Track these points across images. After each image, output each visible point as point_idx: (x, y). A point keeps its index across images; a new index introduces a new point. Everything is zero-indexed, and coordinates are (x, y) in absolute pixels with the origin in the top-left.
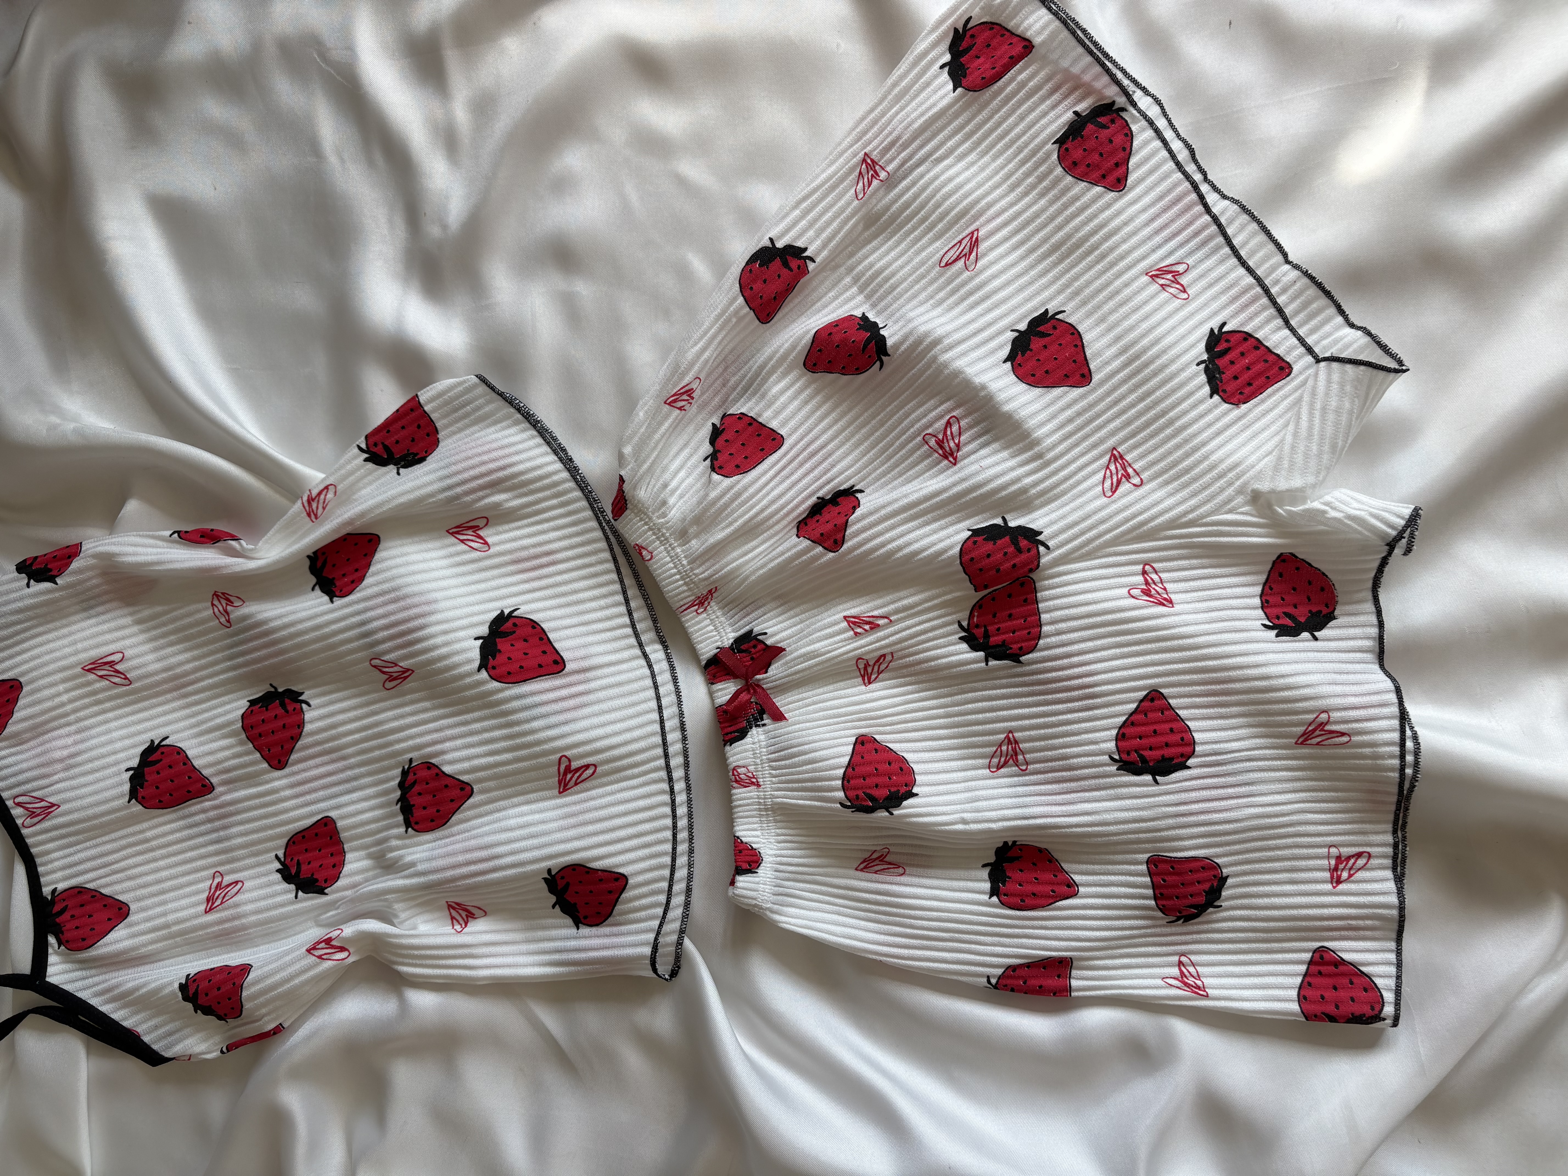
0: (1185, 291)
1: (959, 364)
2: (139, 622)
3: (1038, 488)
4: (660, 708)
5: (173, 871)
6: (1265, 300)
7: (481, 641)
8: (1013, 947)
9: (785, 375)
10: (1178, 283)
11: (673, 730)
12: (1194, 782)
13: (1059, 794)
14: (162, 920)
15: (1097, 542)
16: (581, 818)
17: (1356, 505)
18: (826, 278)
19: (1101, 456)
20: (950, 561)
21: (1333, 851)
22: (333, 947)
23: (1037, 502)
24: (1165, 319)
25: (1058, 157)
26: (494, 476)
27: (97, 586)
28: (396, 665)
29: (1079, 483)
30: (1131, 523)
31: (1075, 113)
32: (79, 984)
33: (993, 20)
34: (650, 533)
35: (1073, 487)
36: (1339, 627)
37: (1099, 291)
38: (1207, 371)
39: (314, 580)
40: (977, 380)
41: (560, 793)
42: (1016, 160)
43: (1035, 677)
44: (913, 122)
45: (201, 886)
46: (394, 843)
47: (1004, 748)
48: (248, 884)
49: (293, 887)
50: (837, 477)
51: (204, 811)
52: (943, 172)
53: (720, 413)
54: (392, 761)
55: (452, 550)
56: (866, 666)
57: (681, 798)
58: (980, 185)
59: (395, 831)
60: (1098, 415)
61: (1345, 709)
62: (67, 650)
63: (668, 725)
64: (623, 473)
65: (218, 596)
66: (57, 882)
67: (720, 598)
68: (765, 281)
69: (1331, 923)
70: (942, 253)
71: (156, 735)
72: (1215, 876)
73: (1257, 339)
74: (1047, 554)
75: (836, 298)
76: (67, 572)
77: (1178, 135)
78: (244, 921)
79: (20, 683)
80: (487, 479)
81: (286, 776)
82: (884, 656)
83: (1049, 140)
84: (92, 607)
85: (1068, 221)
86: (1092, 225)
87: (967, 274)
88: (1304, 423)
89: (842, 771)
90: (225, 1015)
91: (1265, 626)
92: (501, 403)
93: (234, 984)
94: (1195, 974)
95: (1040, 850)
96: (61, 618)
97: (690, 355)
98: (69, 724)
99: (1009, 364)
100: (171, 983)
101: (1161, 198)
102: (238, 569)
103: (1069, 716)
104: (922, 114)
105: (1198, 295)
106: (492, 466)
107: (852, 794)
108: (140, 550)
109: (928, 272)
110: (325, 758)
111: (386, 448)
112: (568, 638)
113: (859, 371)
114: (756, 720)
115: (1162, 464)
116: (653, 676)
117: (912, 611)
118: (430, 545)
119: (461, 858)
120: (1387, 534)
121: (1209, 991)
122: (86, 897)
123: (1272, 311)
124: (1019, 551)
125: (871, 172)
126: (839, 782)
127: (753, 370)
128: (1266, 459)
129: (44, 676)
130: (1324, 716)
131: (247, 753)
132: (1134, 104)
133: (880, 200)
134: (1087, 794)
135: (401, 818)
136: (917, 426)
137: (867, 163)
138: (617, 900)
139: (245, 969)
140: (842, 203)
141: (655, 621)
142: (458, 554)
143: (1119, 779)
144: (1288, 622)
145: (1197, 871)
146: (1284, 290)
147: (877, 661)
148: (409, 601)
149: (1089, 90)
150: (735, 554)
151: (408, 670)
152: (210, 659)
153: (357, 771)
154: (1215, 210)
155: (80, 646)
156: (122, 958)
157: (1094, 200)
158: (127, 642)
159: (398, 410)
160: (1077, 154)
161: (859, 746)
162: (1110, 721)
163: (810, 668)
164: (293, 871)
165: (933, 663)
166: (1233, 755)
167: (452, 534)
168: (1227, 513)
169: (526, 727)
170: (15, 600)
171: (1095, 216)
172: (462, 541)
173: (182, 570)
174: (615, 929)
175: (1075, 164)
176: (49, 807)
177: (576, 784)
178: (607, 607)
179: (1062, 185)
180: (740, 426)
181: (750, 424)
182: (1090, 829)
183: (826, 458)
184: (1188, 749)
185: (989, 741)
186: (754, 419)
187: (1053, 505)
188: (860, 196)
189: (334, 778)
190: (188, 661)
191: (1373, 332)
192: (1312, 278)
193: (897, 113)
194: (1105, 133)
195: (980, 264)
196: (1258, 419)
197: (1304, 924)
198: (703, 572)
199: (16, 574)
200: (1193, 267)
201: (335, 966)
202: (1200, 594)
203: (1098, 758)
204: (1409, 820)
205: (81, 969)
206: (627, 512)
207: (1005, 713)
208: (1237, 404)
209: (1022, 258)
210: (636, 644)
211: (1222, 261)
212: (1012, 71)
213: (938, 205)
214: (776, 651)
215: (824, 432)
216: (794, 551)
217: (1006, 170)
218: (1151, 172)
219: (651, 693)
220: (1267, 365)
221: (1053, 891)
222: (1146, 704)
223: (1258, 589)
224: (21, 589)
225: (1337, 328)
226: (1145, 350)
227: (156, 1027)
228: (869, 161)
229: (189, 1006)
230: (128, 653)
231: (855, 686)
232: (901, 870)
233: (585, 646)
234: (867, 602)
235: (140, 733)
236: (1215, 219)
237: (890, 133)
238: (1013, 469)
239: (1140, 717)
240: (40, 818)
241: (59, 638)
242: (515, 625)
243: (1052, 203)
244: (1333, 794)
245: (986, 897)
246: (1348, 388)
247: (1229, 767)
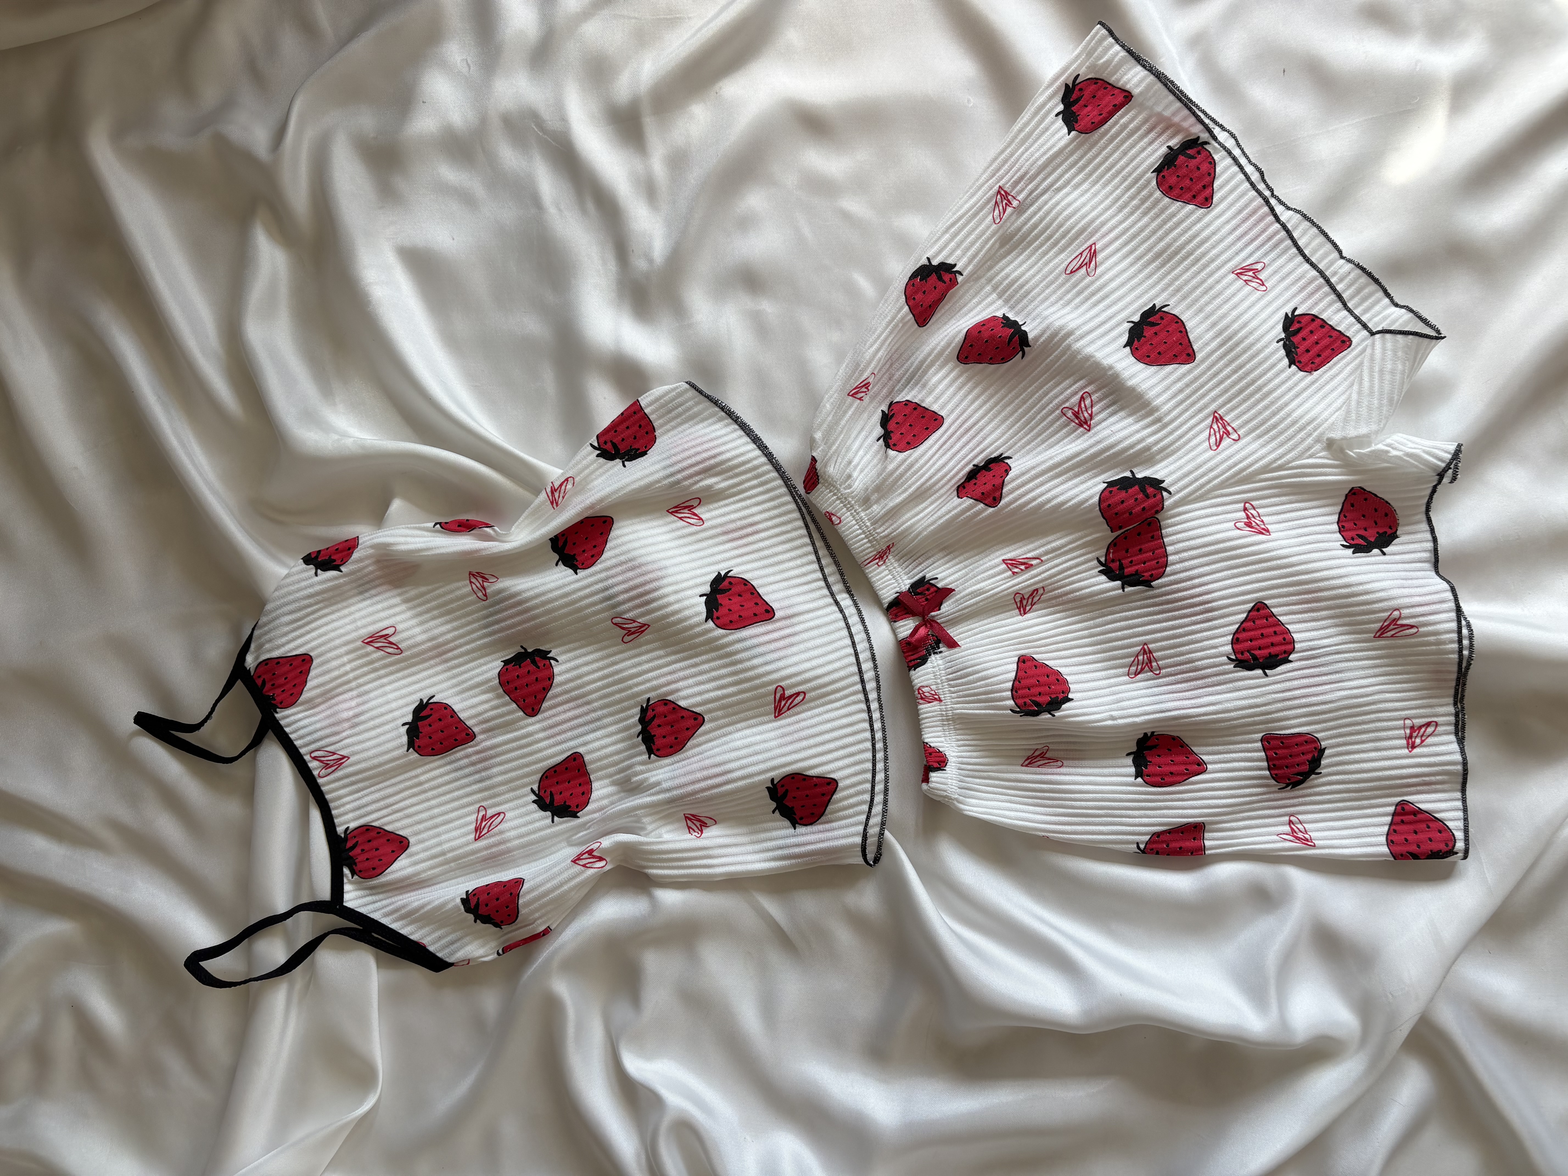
0: (1263, 285)
1: (1089, 350)
2: (406, 601)
3: (1159, 446)
4: (854, 643)
5: (443, 808)
6: (1327, 289)
7: (705, 598)
8: (1157, 817)
9: (942, 367)
10: (1258, 278)
11: (866, 661)
12: (1296, 673)
13: (1188, 691)
14: (439, 849)
15: (1208, 487)
16: (796, 736)
17: (1410, 445)
18: (970, 288)
19: (1206, 418)
20: (1090, 509)
21: (1408, 722)
22: (594, 857)
23: (1158, 457)
24: (1249, 308)
25: (1157, 183)
26: (707, 464)
27: (372, 572)
28: (635, 621)
29: (1190, 440)
30: (1234, 470)
31: (1169, 147)
32: (371, 907)
33: (1097, 77)
34: (838, 502)
35: (1186, 443)
36: (1402, 544)
37: (1196, 288)
38: (1285, 346)
39: (557, 557)
40: (1106, 362)
41: (775, 717)
42: (1122, 187)
43: (1164, 598)
44: (1037, 160)
45: (469, 819)
46: (639, 768)
47: (1141, 658)
48: (508, 815)
49: (549, 814)
50: (988, 447)
51: (467, 756)
52: (1062, 199)
53: (887, 402)
54: (632, 702)
55: (674, 526)
56: (1022, 599)
57: (876, 715)
58: (1094, 208)
59: (639, 759)
60: (1202, 386)
61: (1413, 606)
62: (349, 627)
63: (862, 657)
64: (814, 454)
65: (473, 575)
66: (348, 822)
67: (896, 552)
68: (924, 293)
69: (1409, 780)
70: (1066, 263)
71: (424, 695)
72: (1315, 748)
73: (1322, 320)
74: (1170, 498)
75: (979, 303)
76: (350, 561)
77: (1250, 161)
78: (509, 845)
79: (311, 657)
80: (701, 466)
81: (538, 722)
82: (1037, 590)
83: (1149, 170)
84: (366, 591)
85: (1167, 234)
86: (1187, 235)
87: (1089, 279)
88: (1366, 384)
89: (1010, 684)
90: (502, 922)
91: (1343, 545)
92: (708, 403)
93: (511, 894)
94: (1303, 830)
95: (1173, 738)
96: (343, 600)
97: (868, 356)
98: (351, 690)
99: (1128, 348)
100: (453, 899)
101: (1240, 212)
102: (495, 550)
103: (1193, 627)
104: (1045, 153)
105: (1274, 287)
106: (705, 455)
107: (1021, 701)
108: (409, 539)
109: (1056, 279)
110: (572, 705)
111: (614, 446)
112: (774, 592)
113: (1004, 360)
114: (934, 648)
115: (1254, 422)
116: (845, 618)
117: (1059, 552)
118: (655, 523)
119: (699, 775)
120: (1438, 466)
121: (1316, 842)
122: (373, 834)
123: (1333, 297)
124: (1147, 496)
125: (1005, 202)
126: (1009, 693)
127: (915, 364)
128: (1337, 414)
129: (330, 650)
130: (1396, 613)
131: (505, 705)
132: (1215, 138)
133: (1013, 224)
134: (1210, 689)
135: (643, 748)
136: (1056, 401)
137: (1001, 195)
138: (829, 801)
139: (519, 882)
140: (983, 226)
141: (842, 575)
142: (678, 529)
143: (1236, 674)
144: (1361, 542)
145: (1302, 744)
146: (1341, 280)
147: (1031, 595)
148: (644, 569)
149: (1178, 130)
150: (908, 515)
151: (645, 625)
152: (468, 628)
153: (600, 713)
154: (1282, 219)
155: (359, 623)
156: (405, 883)
157: (1188, 216)
158: (398, 618)
159: (622, 414)
160: (1173, 180)
161: (1021, 665)
162: (1225, 629)
163: (977, 603)
164: (548, 801)
165: (1078, 594)
166: (1324, 650)
167: (671, 513)
168: (1308, 458)
169: (748, 664)
170: (306, 588)
171: (1189, 228)
172: (681, 518)
173: (448, 554)
174: (827, 826)
175: (1171, 188)
176: (341, 759)
177: (789, 709)
178: (803, 565)
179: (1161, 205)
180: (907, 411)
181: (915, 409)
182: (1214, 716)
183: (978, 433)
184: (1288, 647)
185: (1128, 653)
186: (919, 405)
187: (1171, 459)
188: (997, 221)
189: (580, 720)
190: (449, 632)
191: (1415, 309)
192: (1363, 269)
193: (1023, 153)
194: (1193, 163)
195: (1099, 271)
196: (1327, 383)
197: (1387, 783)
198: (883, 531)
199: (305, 566)
200: (1269, 265)
201: (596, 873)
202: (1290, 524)
203: (1218, 659)
204: (1466, 694)
205: (371, 895)
206: (819, 486)
207: (1140, 629)
208: (1310, 372)
209: (1132, 264)
210: (828, 593)
211: (1291, 259)
212: (1115, 116)
213: (1060, 226)
214: (947, 592)
215: (975, 411)
216: (959, 509)
217: (1114, 195)
218: (1231, 191)
219: (845, 632)
220: (1332, 339)
221: (1187, 770)
222: (1254, 613)
223: (1336, 518)
224: (310, 578)
225: (1385, 308)
226: (1236, 333)
227: (440, 938)
228: (1003, 192)
229: (471, 917)
230: (400, 627)
231: (1013, 617)
232: (1059, 763)
233: (788, 597)
234: (1021, 547)
235: (411, 694)
236: (1284, 226)
237: (1019, 170)
238: (1138, 431)
239: (1250, 624)
240: (333, 768)
241: (341, 618)
242: (730, 583)
243: (1153, 219)
244: (1405, 676)
245: (1132, 779)
246: (1400, 354)
247: (1323, 659)
